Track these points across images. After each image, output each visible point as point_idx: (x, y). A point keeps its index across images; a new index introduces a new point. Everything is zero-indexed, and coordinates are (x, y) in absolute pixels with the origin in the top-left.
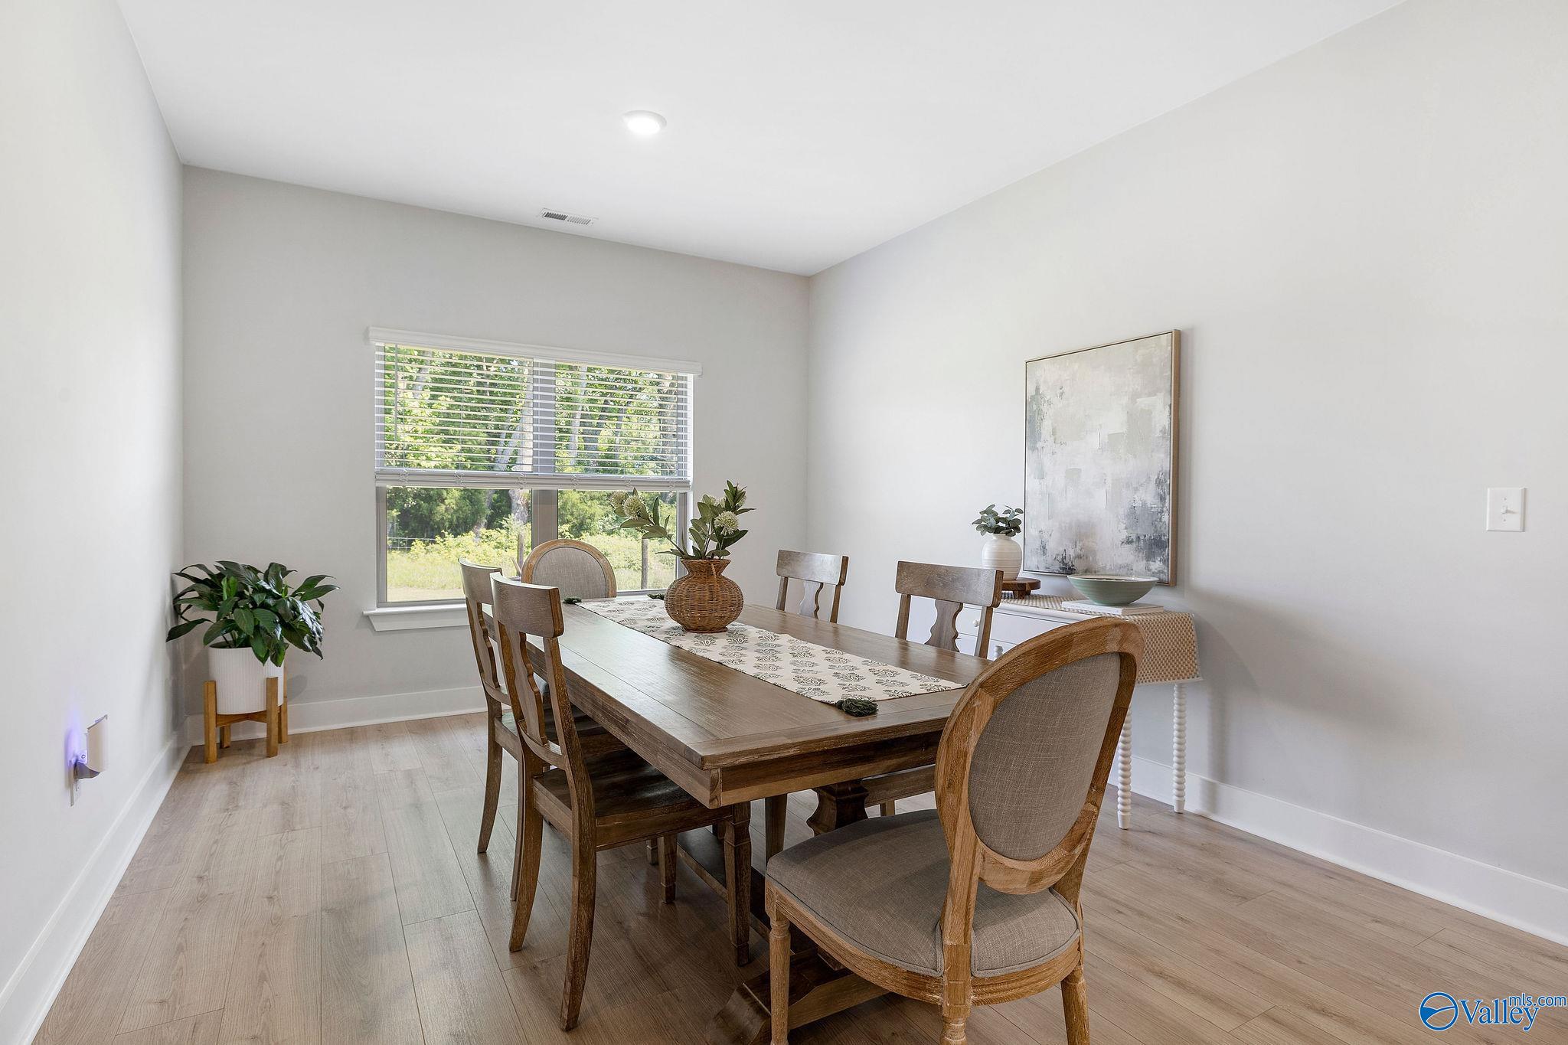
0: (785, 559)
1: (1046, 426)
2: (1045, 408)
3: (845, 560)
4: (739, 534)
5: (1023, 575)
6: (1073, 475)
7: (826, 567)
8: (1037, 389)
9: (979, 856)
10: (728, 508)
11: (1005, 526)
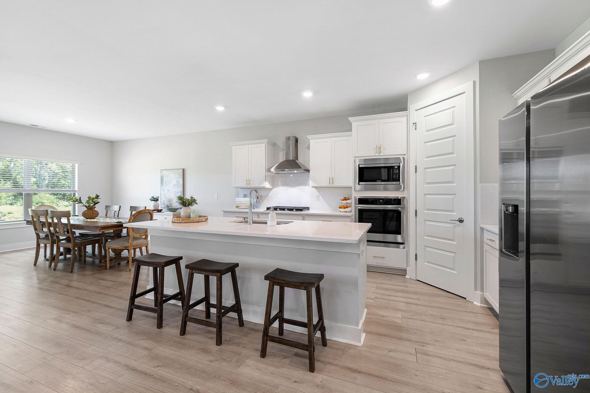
0: (107, 207)
1: (164, 182)
2: (164, 178)
3: (120, 206)
4: (98, 203)
5: (160, 208)
6: (169, 190)
7: (116, 208)
8: (163, 175)
9: (133, 234)
10: (96, 198)
11: (156, 200)
